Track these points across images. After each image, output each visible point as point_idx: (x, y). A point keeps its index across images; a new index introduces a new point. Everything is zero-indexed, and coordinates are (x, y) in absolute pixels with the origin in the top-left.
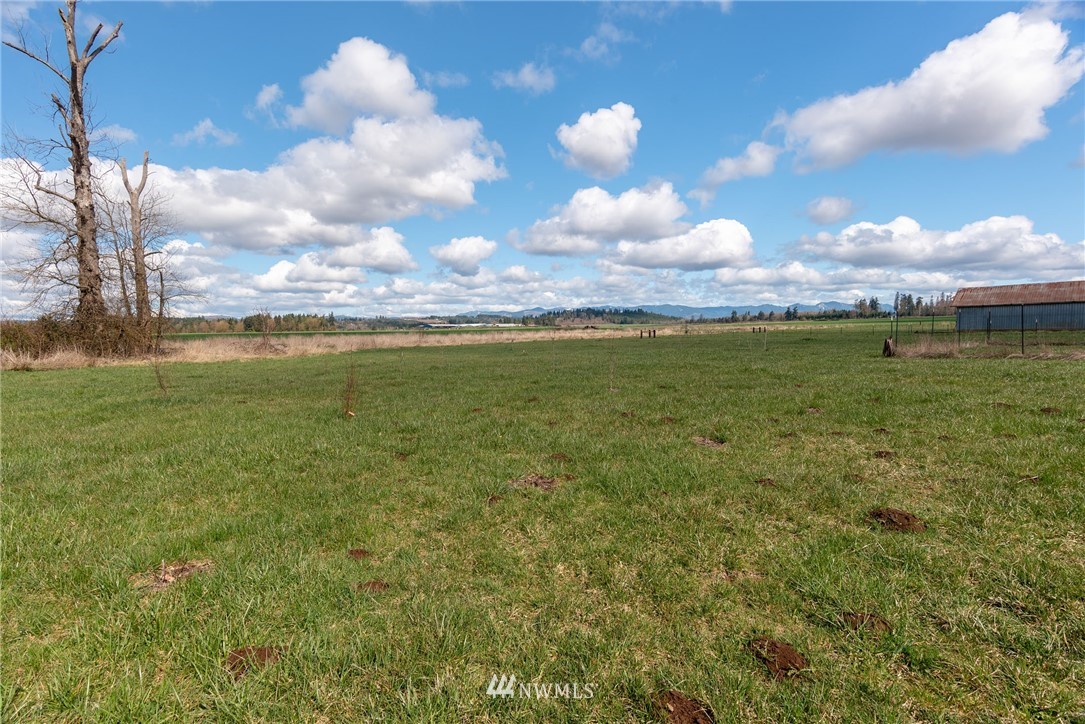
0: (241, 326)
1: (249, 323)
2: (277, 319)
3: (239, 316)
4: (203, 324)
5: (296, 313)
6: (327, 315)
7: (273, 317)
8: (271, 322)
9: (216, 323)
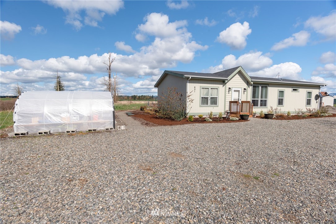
0: (130, 98)
1: (132, 97)
2: (139, 96)
3: (130, 95)
4: (122, 97)
5: (144, 95)
6: (151, 96)
7: (138, 96)
8: (137, 97)
9: (125, 97)
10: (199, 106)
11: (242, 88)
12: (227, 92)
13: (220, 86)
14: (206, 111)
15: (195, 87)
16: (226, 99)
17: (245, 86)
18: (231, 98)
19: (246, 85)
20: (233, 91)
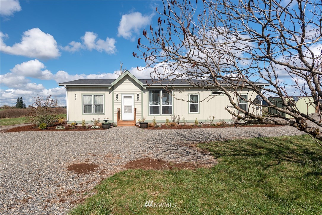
10: (81, 114)
11: (134, 94)
12: (115, 99)
13: (107, 93)
14: (90, 118)
15: (76, 95)
16: (115, 106)
17: (139, 91)
18: (121, 105)
19: (141, 91)
20: (123, 97)
